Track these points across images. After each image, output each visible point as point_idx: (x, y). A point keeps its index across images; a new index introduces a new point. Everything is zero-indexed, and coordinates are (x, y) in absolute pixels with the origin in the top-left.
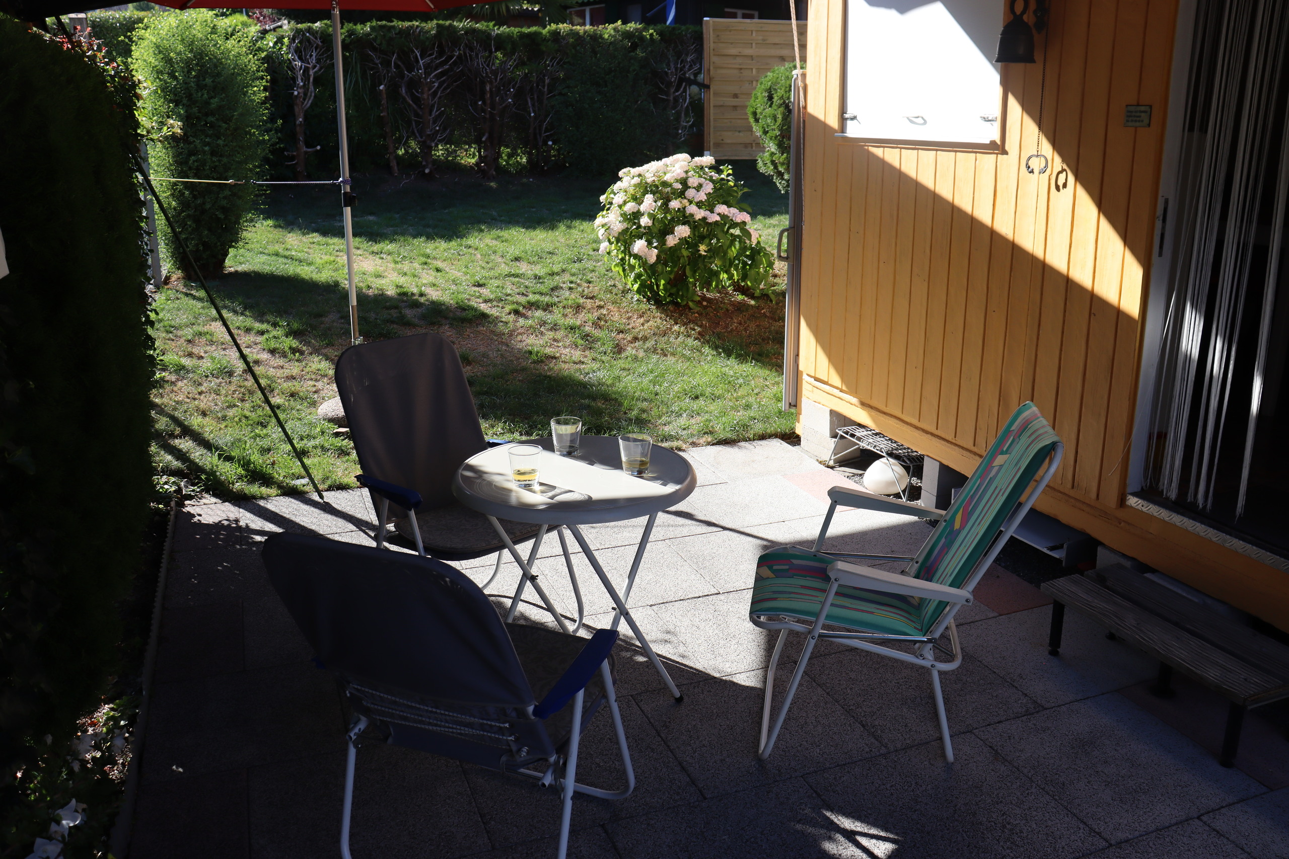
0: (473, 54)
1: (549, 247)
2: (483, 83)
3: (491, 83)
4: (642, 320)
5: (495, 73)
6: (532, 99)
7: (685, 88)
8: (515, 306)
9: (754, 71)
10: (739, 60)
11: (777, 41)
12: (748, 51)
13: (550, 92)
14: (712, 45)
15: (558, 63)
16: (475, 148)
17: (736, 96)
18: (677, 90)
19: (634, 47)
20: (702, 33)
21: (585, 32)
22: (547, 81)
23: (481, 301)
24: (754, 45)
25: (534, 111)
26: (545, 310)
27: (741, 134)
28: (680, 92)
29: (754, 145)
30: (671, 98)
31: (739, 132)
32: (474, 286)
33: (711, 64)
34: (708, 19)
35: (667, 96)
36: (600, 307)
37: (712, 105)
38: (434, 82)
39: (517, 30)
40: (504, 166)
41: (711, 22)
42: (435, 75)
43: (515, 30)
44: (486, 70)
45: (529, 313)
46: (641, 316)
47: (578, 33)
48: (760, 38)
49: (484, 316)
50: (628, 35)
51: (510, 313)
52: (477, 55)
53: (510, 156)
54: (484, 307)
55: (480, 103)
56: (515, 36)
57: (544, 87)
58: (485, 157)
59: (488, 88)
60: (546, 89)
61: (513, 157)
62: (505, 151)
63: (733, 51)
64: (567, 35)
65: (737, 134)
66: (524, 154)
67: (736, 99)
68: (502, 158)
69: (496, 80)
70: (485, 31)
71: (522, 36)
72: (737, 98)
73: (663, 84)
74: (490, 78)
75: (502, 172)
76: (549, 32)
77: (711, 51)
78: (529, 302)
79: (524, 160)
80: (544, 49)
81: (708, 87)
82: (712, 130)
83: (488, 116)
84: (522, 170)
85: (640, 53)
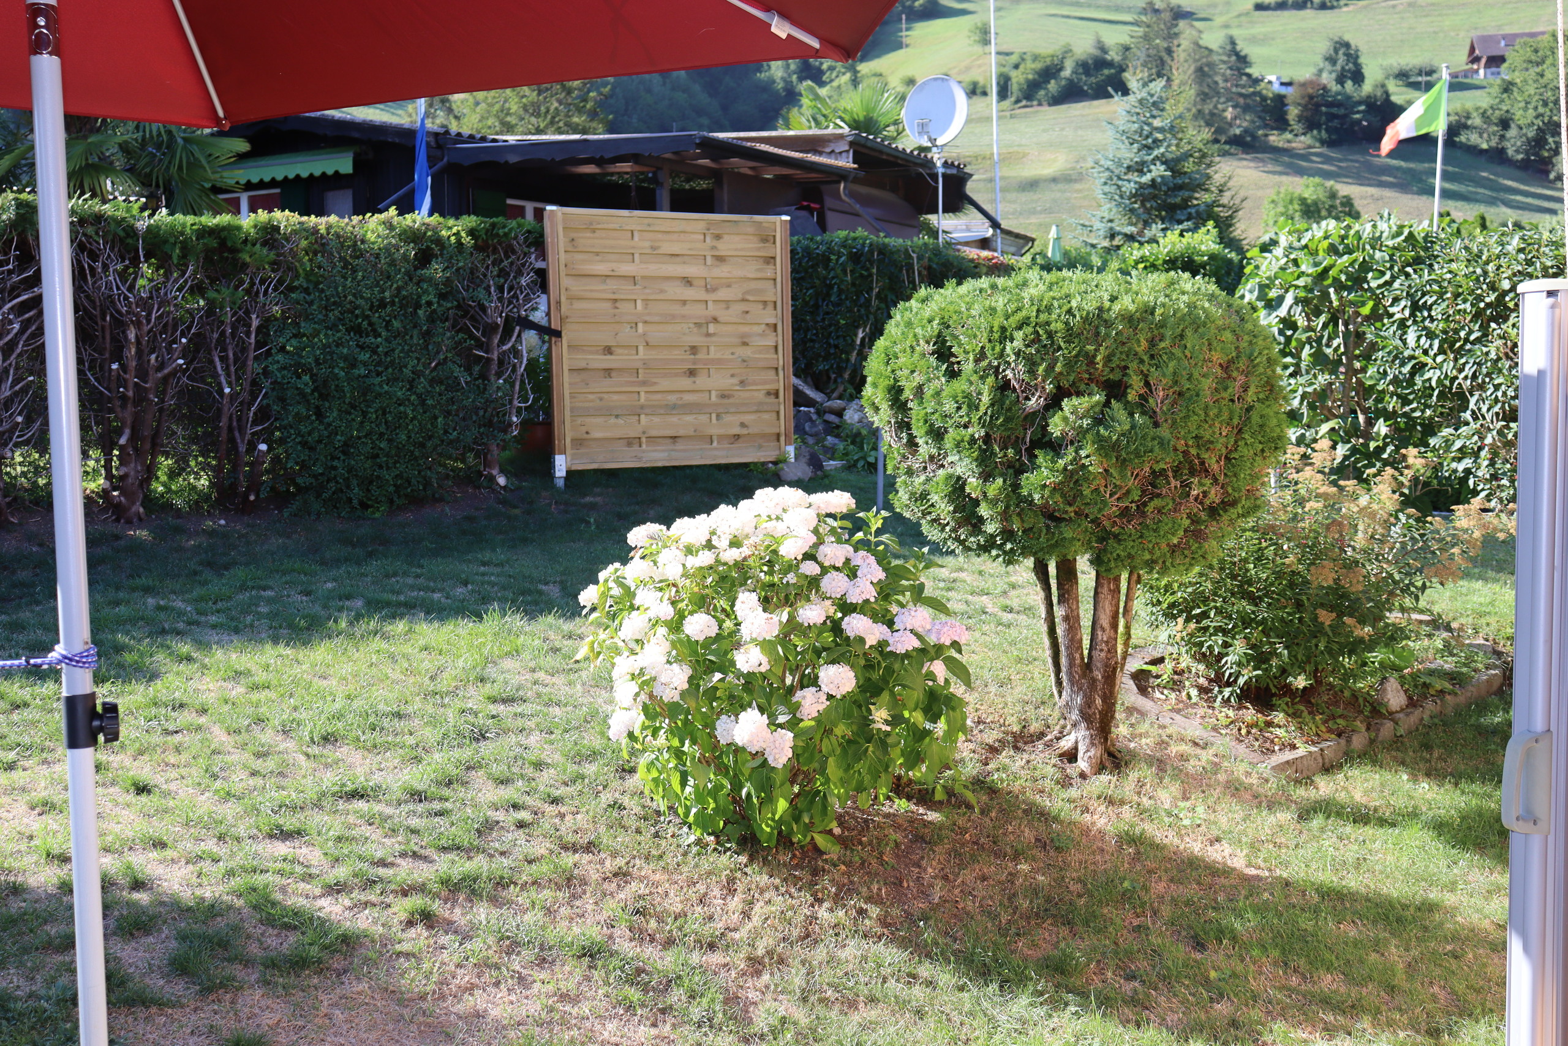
0: (99, 265)
1: (384, 698)
2: (120, 324)
3: (138, 324)
4: (736, 903)
5: (144, 304)
6: (224, 359)
7: (519, 335)
8: (415, 902)
9: (639, 303)
10: (612, 285)
11: (676, 249)
12: (627, 269)
13: (259, 345)
14: (563, 256)
15: (275, 290)
16: (97, 461)
17: (608, 350)
18: (502, 342)
19: (425, 258)
20: (542, 235)
21: (329, 228)
22: (255, 323)
23: (318, 891)
24: (637, 256)
25: (230, 384)
26: (494, 901)
27: (620, 421)
28: (510, 345)
29: (644, 440)
30: (495, 356)
31: (617, 416)
32: (271, 836)
33: (563, 291)
34: (554, 208)
35: (487, 352)
36: (622, 875)
37: (566, 368)
38: (11, 322)
39: (190, 219)
40: (162, 495)
41: (559, 214)
42: (12, 308)
43: (186, 221)
44: (126, 298)
45: (458, 916)
46: (732, 892)
47: (315, 231)
48: (647, 244)
49: (348, 942)
50: (413, 236)
51: (410, 923)
52: (105, 267)
53: (173, 475)
54: (332, 908)
55: (115, 366)
56: (188, 231)
57: (248, 334)
58: (122, 478)
59: (132, 335)
60: (253, 340)
61: (180, 475)
62: (166, 463)
63: (601, 268)
64: (294, 232)
65: (613, 420)
66: (203, 469)
67: (609, 357)
68: (157, 478)
69: (149, 321)
70: (123, 219)
71: (205, 232)
72: (611, 353)
73: (478, 330)
74: (137, 315)
75: (158, 507)
76: (255, 226)
77: (562, 267)
78: (445, 882)
79: (204, 482)
80: (248, 260)
81: (558, 334)
82: (567, 413)
83: (130, 394)
84: (199, 504)
85: (437, 270)
